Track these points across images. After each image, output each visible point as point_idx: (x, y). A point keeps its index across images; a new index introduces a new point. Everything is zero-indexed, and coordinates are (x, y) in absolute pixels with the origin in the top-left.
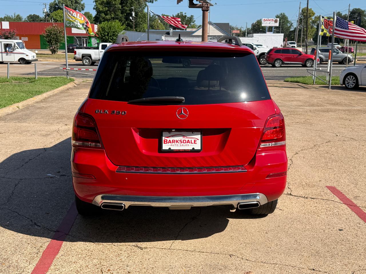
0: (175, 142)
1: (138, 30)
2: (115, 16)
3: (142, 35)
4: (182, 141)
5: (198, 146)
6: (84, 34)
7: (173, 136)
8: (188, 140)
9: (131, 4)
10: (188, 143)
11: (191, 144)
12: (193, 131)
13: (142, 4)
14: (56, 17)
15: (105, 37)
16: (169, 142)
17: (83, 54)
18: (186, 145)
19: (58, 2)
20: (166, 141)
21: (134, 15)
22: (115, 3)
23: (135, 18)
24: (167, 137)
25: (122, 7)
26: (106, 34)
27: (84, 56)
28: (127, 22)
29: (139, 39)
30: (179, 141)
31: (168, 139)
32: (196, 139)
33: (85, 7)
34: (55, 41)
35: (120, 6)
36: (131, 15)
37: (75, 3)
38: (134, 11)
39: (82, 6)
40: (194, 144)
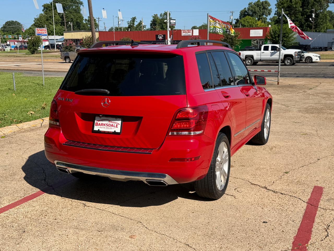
0: (103, 125)
1: (318, 31)
2: (294, 18)
3: (319, 35)
4: (108, 125)
5: (118, 130)
6: (261, 37)
7: (102, 120)
8: (112, 124)
9: (312, 6)
10: (112, 127)
11: (113, 128)
12: (116, 117)
13: (323, 5)
14: (244, 23)
15: (275, 39)
16: (99, 125)
17: (246, 56)
18: (110, 128)
19: (248, 9)
20: (97, 123)
21: (314, 16)
22: (296, 6)
23: (314, 19)
24: (98, 121)
25: (303, 10)
26: (277, 35)
27: (247, 57)
28: (307, 23)
29: (315, 39)
30: (106, 125)
31: (99, 122)
32: (118, 124)
33: (271, 12)
34: (231, 44)
35: (301, 9)
36: (311, 16)
37: (263, 9)
38: (314, 13)
39: (269, 11)
40: (116, 128)
